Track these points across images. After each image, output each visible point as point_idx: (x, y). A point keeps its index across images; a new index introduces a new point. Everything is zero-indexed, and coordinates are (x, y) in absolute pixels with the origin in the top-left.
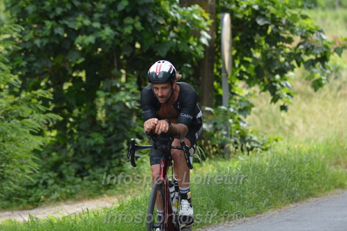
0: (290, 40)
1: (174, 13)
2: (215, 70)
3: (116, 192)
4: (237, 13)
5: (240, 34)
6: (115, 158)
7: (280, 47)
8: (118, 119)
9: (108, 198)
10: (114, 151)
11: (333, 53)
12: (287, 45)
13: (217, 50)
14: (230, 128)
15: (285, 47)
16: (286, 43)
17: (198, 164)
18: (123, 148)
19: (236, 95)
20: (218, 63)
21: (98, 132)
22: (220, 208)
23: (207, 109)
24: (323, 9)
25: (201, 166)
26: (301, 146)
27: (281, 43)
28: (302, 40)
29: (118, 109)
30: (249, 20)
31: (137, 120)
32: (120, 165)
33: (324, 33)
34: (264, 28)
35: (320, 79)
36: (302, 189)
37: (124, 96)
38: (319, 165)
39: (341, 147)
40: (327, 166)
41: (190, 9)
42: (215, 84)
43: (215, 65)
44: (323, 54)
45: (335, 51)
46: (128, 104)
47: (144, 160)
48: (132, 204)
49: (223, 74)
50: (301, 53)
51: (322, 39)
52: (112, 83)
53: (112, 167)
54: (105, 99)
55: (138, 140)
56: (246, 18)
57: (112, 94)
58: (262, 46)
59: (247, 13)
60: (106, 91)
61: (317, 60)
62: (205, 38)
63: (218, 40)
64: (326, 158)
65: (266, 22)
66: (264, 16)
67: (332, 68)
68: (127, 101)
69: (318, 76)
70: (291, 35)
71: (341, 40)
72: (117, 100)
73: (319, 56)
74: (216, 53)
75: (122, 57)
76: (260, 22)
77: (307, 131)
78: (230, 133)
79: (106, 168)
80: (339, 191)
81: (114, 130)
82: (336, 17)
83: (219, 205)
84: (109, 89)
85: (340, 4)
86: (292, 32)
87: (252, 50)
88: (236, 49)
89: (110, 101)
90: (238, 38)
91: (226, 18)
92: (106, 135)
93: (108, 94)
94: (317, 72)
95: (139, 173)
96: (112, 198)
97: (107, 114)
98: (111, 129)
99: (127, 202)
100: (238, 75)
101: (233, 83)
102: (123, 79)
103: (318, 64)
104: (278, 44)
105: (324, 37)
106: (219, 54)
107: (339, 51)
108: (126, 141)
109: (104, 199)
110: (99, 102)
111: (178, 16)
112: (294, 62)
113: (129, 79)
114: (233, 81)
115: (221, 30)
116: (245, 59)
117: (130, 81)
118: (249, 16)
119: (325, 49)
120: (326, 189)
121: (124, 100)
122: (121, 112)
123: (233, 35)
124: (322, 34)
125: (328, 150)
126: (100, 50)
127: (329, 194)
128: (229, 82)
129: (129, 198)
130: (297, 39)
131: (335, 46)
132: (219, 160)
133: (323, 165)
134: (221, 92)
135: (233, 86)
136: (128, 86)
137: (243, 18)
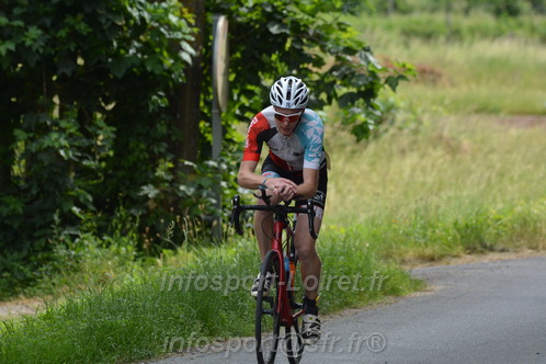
0: (319, 62)
1: (139, 10)
2: (202, 104)
3: (39, 291)
4: (238, 15)
5: (242, 48)
6: (40, 237)
7: (303, 72)
8: (46, 176)
9: (26, 301)
10: (37, 226)
11: (382, 86)
12: (315, 69)
13: (205, 72)
14: (221, 197)
15: (311, 72)
16: (314, 66)
17: (170, 251)
18: (53, 222)
19: (234, 143)
20: (207, 93)
21: (15, 195)
22: (206, 322)
23: (187, 163)
24: (370, 13)
25: (176, 253)
26: (332, 227)
27: (306, 65)
28: (338, 63)
29: (46, 159)
30: (257, 26)
31: (75, 178)
32: (48, 248)
33: (372, 53)
34: (280, 40)
35: (366, 123)
36: (333, 294)
37: (57, 140)
38: (361, 258)
39: (395, 230)
40: (373, 260)
41: (164, 5)
42: (202, 124)
43: (202, 96)
44: (369, 86)
45: (386, 82)
46: (62, 153)
47: (86, 242)
48: (68, 311)
49: (214, 111)
50: (334, 82)
51: (369, 62)
52: (38, 118)
53: (36, 252)
54: (26, 144)
55: (76, 210)
56: (252, 24)
57: (37, 136)
58: (276, 69)
59: (254, 16)
60: (28, 130)
61: (360, 94)
62: (188, 53)
63: (208, 56)
64: (372, 247)
65: (283, 31)
66: (279, 22)
67: (382, 108)
68: (62, 147)
69: (362, 118)
70: (321, 55)
71: (396, 65)
72: (45, 145)
73: (363, 89)
74: (204, 77)
75: (54, 78)
76: (274, 30)
77: (342, 203)
78: (222, 204)
79: (25, 253)
80: (391, 299)
81: (38, 194)
82: (390, 27)
83: (204, 316)
84: (33, 128)
85: (395, 7)
86: (323, 48)
87: (260, 73)
88: (235, 71)
89: (34, 147)
90: (238, 55)
91: (222, 23)
92: (26, 200)
93: (31, 135)
94: (360, 113)
95: (77, 262)
96: (32, 300)
97: (28, 167)
98: (34, 192)
99: (60, 307)
100: (238, 112)
101: (230, 126)
102: (56, 113)
103: (361, 100)
104: (301, 66)
105: (371, 58)
106: (208, 78)
107: (393, 82)
108: (58, 211)
109: (20, 302)
110: (17, 148)
111: (146, 15)
112: (323, 96)
113: (66, 113)
114: (230, 123)
115: (213, 41)
116: (250, 87)
117: (67, 116)
118: (256, 21)
119: (370, 79)
120: (371, 297)
121: (56, 145)
122: (51, 165)
123: (231, 49)
124: (368, 54)
125: (374, 236)
126: (20, 65)
127: (375, 304)
128: (223, 123)
129: (62, 301)
130: (330, 60)
131: (387, 75)
132: (204, 246)
133: (367, 258)
134: (209, 137)
135: (228, 129)
136: (63, 124)
137: (248, 23)
